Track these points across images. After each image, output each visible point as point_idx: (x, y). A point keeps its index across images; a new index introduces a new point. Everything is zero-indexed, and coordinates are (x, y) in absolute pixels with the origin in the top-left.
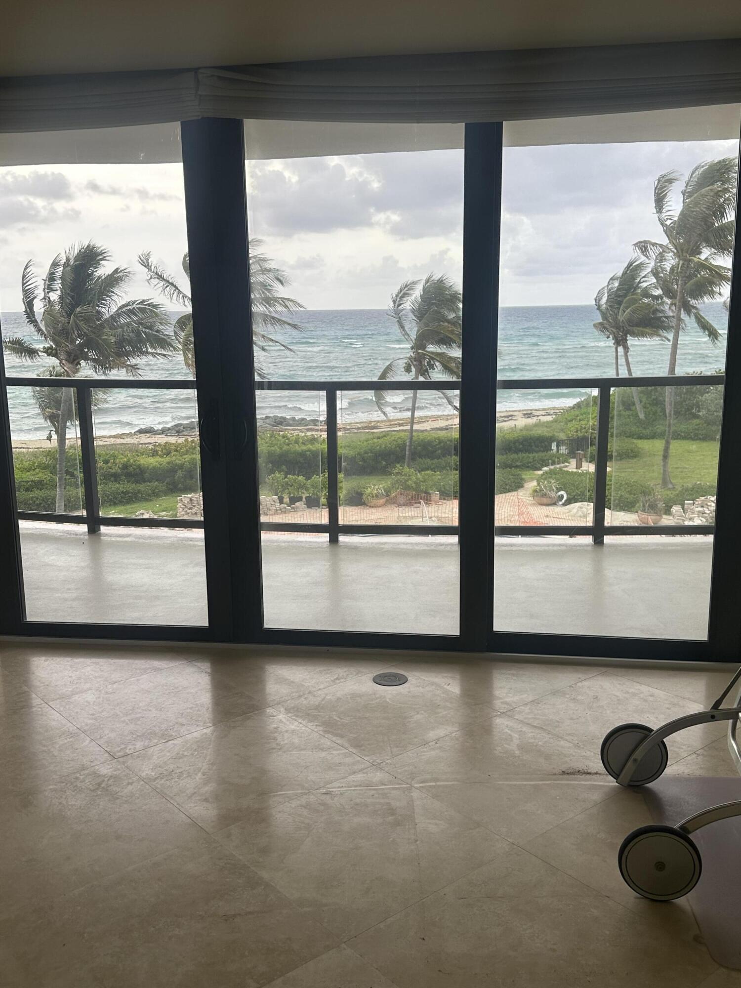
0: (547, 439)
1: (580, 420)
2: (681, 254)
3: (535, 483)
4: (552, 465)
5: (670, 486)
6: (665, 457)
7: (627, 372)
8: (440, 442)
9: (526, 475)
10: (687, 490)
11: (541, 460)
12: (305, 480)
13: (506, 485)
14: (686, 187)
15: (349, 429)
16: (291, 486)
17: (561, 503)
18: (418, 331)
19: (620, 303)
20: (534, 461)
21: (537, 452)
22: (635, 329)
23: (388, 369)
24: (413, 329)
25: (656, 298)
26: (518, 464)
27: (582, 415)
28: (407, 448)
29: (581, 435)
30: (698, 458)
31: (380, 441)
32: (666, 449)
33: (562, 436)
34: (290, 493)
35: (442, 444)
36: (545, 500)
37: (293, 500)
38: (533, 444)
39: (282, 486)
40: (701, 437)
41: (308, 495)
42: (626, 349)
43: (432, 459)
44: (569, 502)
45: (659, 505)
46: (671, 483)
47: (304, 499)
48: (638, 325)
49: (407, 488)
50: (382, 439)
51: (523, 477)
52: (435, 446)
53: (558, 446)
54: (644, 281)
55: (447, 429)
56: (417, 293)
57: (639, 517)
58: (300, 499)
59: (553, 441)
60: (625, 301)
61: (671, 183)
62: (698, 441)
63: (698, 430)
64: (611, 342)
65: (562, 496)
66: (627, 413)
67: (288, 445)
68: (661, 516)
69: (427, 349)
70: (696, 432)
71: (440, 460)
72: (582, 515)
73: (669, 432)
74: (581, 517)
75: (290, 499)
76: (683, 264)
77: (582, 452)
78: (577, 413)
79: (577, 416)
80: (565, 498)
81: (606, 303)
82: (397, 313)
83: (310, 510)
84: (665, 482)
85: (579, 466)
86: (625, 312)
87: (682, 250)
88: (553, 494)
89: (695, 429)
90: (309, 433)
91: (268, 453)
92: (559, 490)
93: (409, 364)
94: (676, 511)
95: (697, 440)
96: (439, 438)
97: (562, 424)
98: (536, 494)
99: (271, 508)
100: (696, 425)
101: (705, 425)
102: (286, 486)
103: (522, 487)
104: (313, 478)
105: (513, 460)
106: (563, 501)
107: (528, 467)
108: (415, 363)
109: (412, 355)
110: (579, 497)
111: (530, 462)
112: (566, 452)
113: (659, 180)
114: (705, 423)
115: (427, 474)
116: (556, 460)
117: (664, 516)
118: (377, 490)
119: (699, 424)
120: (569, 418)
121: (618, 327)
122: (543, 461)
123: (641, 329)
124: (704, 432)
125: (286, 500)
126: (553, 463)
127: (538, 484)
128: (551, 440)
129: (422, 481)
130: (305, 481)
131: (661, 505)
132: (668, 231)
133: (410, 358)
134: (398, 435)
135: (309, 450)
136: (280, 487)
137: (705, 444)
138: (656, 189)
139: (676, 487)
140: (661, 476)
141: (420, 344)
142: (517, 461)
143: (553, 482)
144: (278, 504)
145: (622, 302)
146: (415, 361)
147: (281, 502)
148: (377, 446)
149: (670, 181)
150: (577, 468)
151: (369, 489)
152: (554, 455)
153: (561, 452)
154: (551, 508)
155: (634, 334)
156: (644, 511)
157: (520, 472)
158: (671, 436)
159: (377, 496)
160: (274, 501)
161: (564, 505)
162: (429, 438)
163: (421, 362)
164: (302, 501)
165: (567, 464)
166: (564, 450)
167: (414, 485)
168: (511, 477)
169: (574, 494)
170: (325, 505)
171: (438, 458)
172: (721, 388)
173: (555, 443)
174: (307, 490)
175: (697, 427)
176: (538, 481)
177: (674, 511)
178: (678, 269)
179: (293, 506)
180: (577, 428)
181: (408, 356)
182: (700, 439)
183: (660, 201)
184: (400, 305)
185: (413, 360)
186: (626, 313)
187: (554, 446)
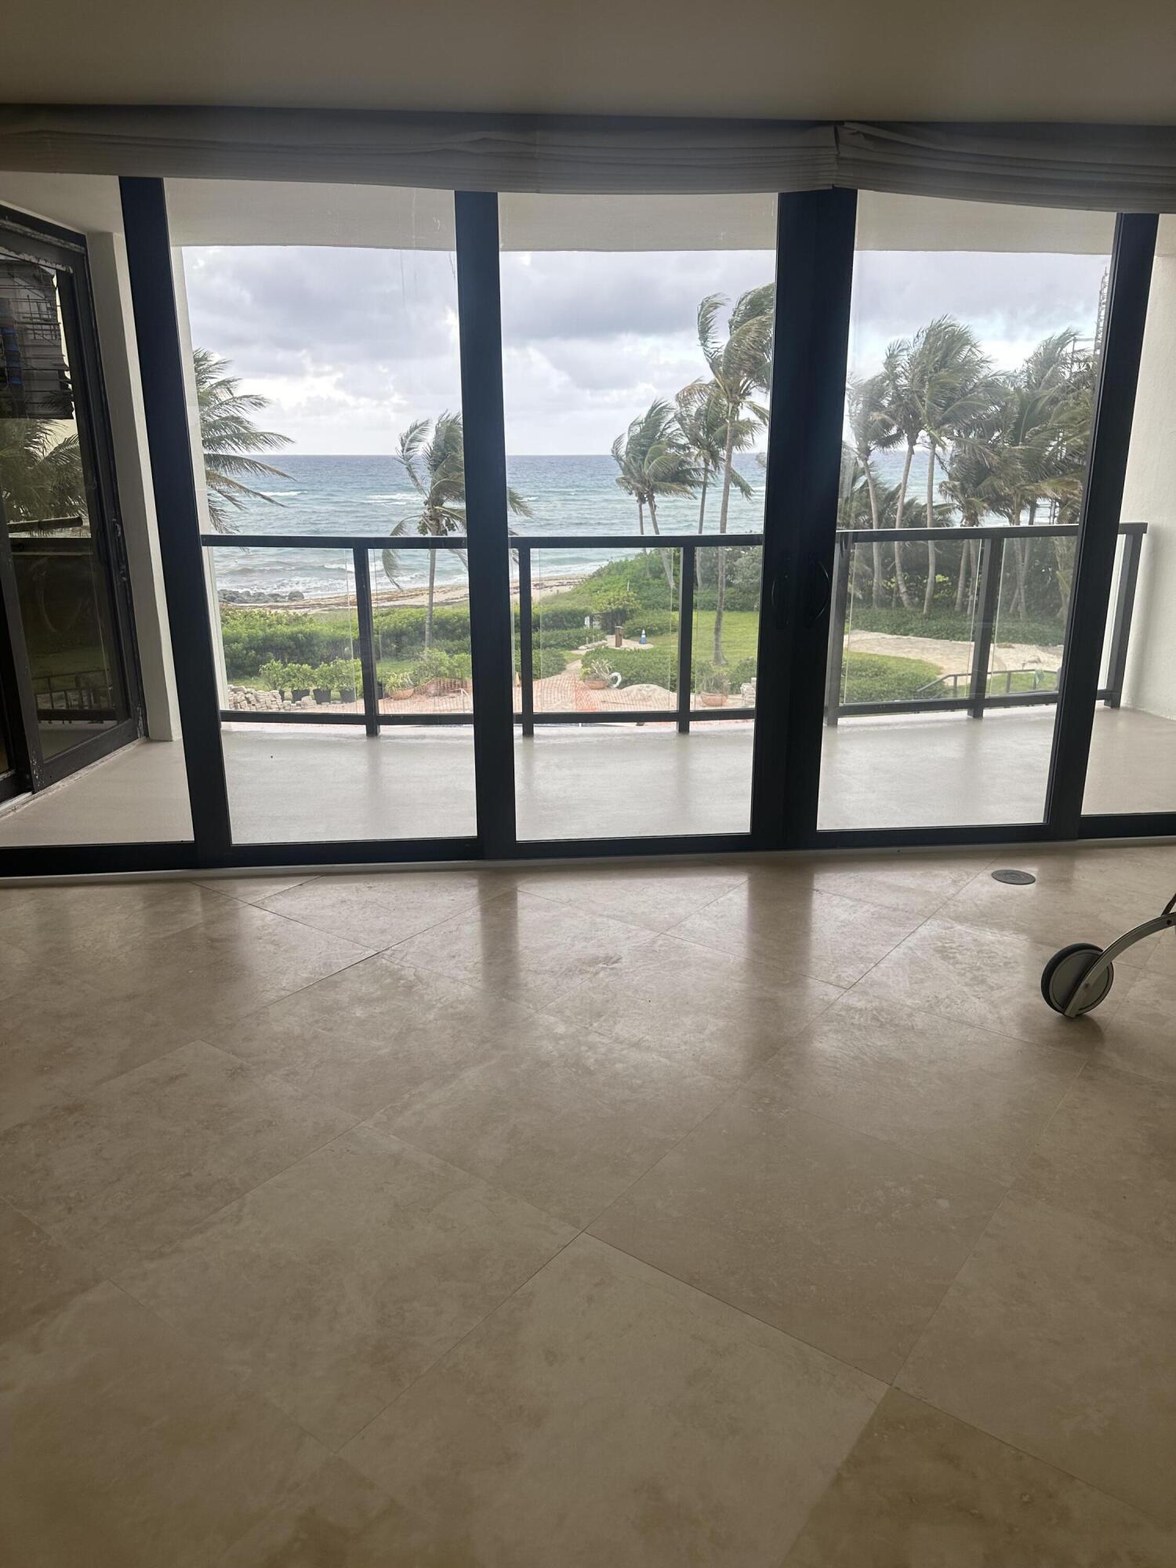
0: (579, 613)
1: (605, 591)
2: (729, 395)
3: (579, 664)
4: (589, 643)
5: (724, 662)
6: (717, 630)
7: (654, 530)
8: (459, 620)
9: (567, 654)
10: (746, 665)
11: (576, 637)
12: (312, 668)
13: (549, 667)
14: (734, 315)
15: (326, 606)
16: (294, 677)
17: (615, 686)
18: (433, 483)
19: (644, 453)
20: (570, 638)
21: (571, 628)
22: (663, 485)
23: (400, 527)
24: (427, 482)
25: (684, 447)
26: (552, 642)
27: (606, 584)
28: (427, 627)
29: (616, 607)
30: (740, 630)
31: (388, 619)
32: (719, 621)
33: (594, 612)
34: (293, 686)
35: (462, 622)
36: (597, 684)
37: (298, 695)
38: (564, 620)
39: (283, 677)
40: (738, 607)
41: (316, 688)
42: (653, 507)
43: (453, 640)
44: (624, 684)
45: (725, 684)
46: (724, 659)
47: (312, 693)
48: (664, 480)
49: (438, 674)
50: (389, 617)
51: (565, 658)
52: (454, 624)
53: (591, 620)
54: (669, 427)
55: (448, 604)
56: (430, 437)
57: (702, 698)
58: (307, 693)
59: (586, 616)
60: (650, 450)
61: (716, 308)
62: (735, 612)
63: (734, 598)
64: (634, 497)
65: (616, 679)
66: (657, 581)
67: (270, 626)
68: (726, 696)
69: (444, 505)
70: (733, 601)
71: (461, 641)
72: (642, 698)
73: (721, 601)
74: (640, 700)
75: (294, 692)
76: (733, 407)
77: (621, 628)
78: (601, 582)
79: (602, 586)
80: (620, 680)
81: (627, 453)
82: (407, 460)
83: (319, 706)
84: (717, 659)
85: (618, 644)
86: (650, 464)
87: (731, 390)
88: (606, 676)
89: (731, 598)
90: (291, 612)
91: (248, 637)
92: (612, 671)
93: (424, 524)
94: (748, 690)
95: (733, 610)
96: (457, 615)
97: (586, 595)
98: (587, 677)
99: (272, 706)
100: (732, 594)
101: (741, 593)
102: (289, 677)
103: (565, 669)
104: (321, 666)
105: (546, 638)
106: (618, 684)
107: (564, 646)
108: (431, 522)
109: (427, 512)
110: (635, 679)
111: (566, 641)
112: (599, 627)
113: (702, 305)
114: (740, 591)
115: (462, 658)
116: (593, 637)
117: (730, 696)
118: (402, 679)
119: (735, 592)
120: (593, 588)
121: (643, 482)
122: (579, 638)
123: (668, 484)
124: (741, 601)
125: (288, 694)
126: (591, 641)
127: (585, 666)
128: (584, 614)
129: (456, 667)
130: (312, 671)
131: (727, 683)
132: (714, 365)
133: (424, 516)
134: (407, 612)
135: (301, 632)
136: (280, 679)
137: (743, 615)
138: (699, 315)
139: (730, 663)
140: (714, 652)
141: (435, 501)
142: (550, 639)
143: (605, 662)
144: (279, 700)
145: (647, 451)
146: (431, 520)
147: (283, 699)
148: (385, 625)
149: (715, 306)
150: (616, 646)
151: (392, 679)
152: (588, 633)
153: (594, 627)
154: (605, 692)
155: (663, 491)
156: (708, 691)
157: (561, 653)
158: (723, 606)
159: (403, 686)
160: (275, 697)
161: (619, 687)
162: (446, 615)
163: (438, 521)
164: (308, 695)
165: (604, 641)
166: (597, 625)
167: (447, 672)
168: (553, 658)
169: (630, 675)
170: (338, 700)
171: (459, 638)
172: (759, 550)
173: (588, 618)
174: (315, 681)
175: (732, 596)
176: (583, 661)
177: (745, 689)
178: (727, 412)
179: (298, 702)
180: (609, 600)
181: (421, 512)
182: (736, 609)
183: (704, 332)
184: (409, 449)
185: (428, 519)
186: (652, 464)
187: (587, 621)
